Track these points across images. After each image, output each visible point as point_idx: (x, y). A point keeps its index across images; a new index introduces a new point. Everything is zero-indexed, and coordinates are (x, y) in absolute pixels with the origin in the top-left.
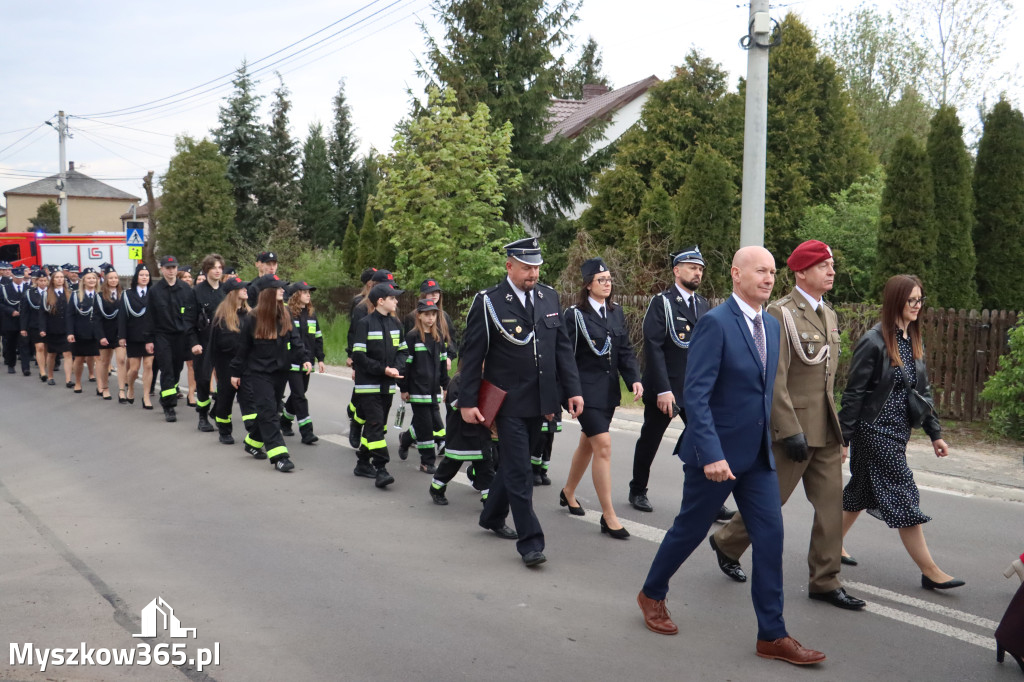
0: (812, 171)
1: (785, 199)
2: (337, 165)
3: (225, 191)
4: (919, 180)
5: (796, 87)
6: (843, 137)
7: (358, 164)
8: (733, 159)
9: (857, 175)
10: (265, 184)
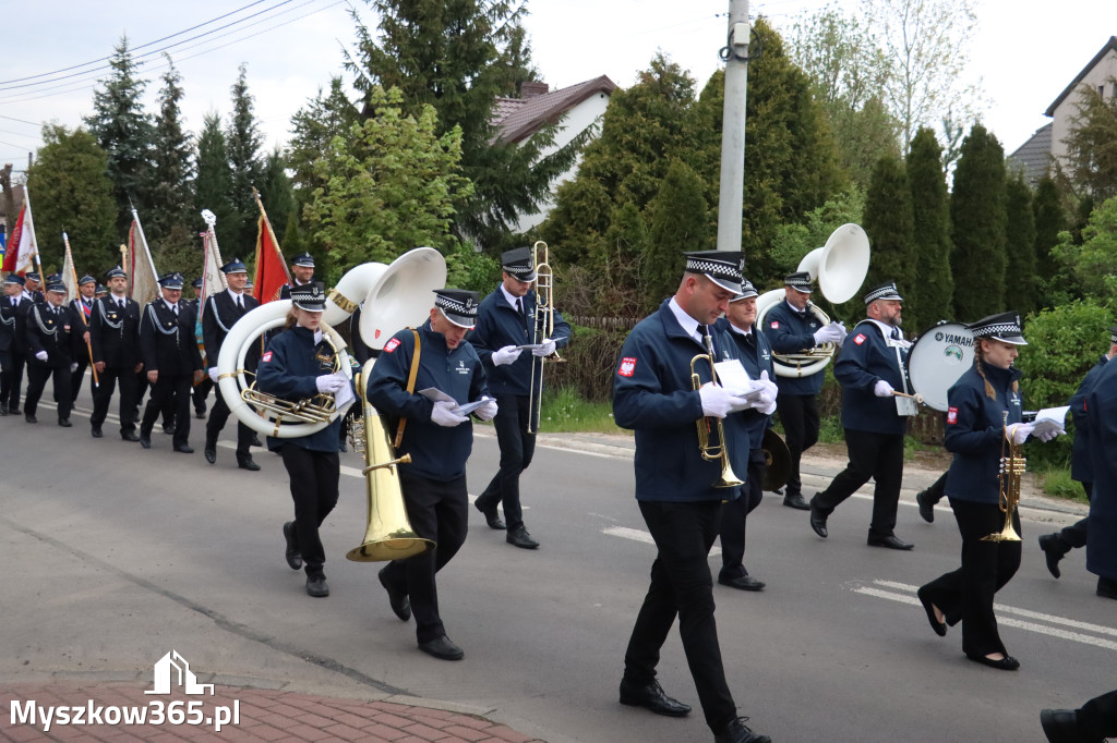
0: (783, 187)
1: (756, 217)
2: (237, 164)
3: (105, 191)
4: (900, 203)
5: (767, 98)
6: (816, 152)
7: (261, 163)
8: (703, 173)
9: (831, 193)
10: (153, 184)
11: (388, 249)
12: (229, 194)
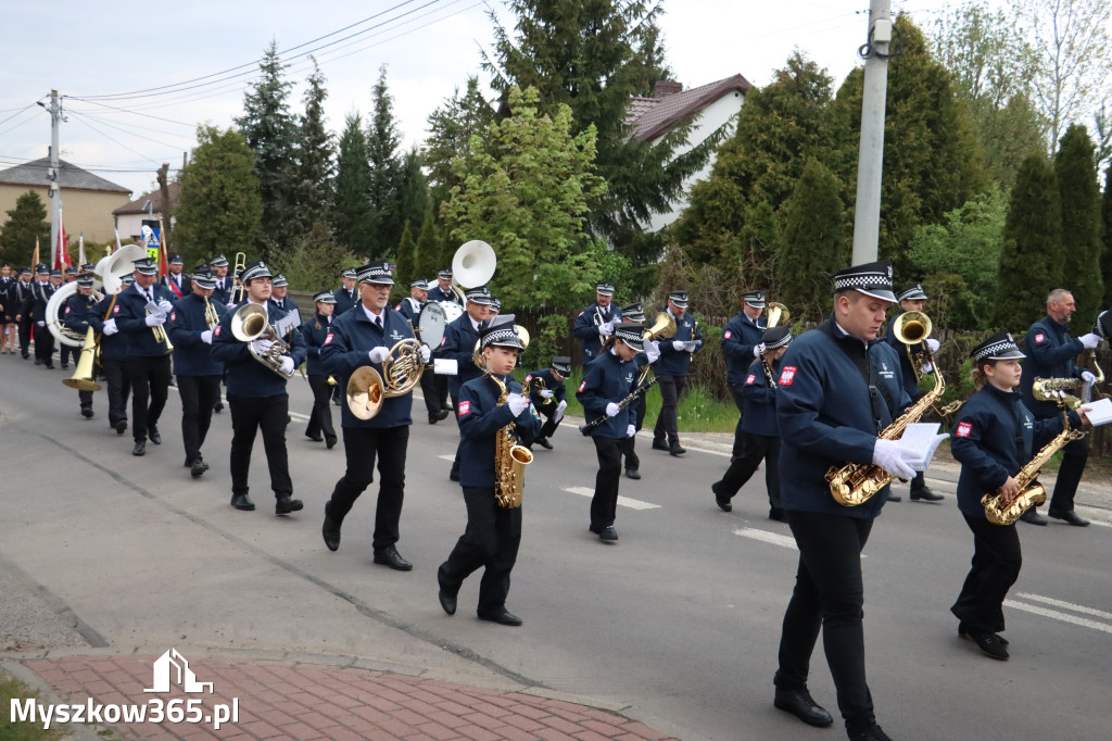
0: (922, 187)
1: (893, 217)
2: (376, 162)
3: (252, 188)
4: (1046, 203)
5: (906, 97)
6: (957, 151)
7: (399, 162)
8: (839, 173)
9: (971, 192)
10: (295, 181)
11: (522, 246)
12: (368, 192)
